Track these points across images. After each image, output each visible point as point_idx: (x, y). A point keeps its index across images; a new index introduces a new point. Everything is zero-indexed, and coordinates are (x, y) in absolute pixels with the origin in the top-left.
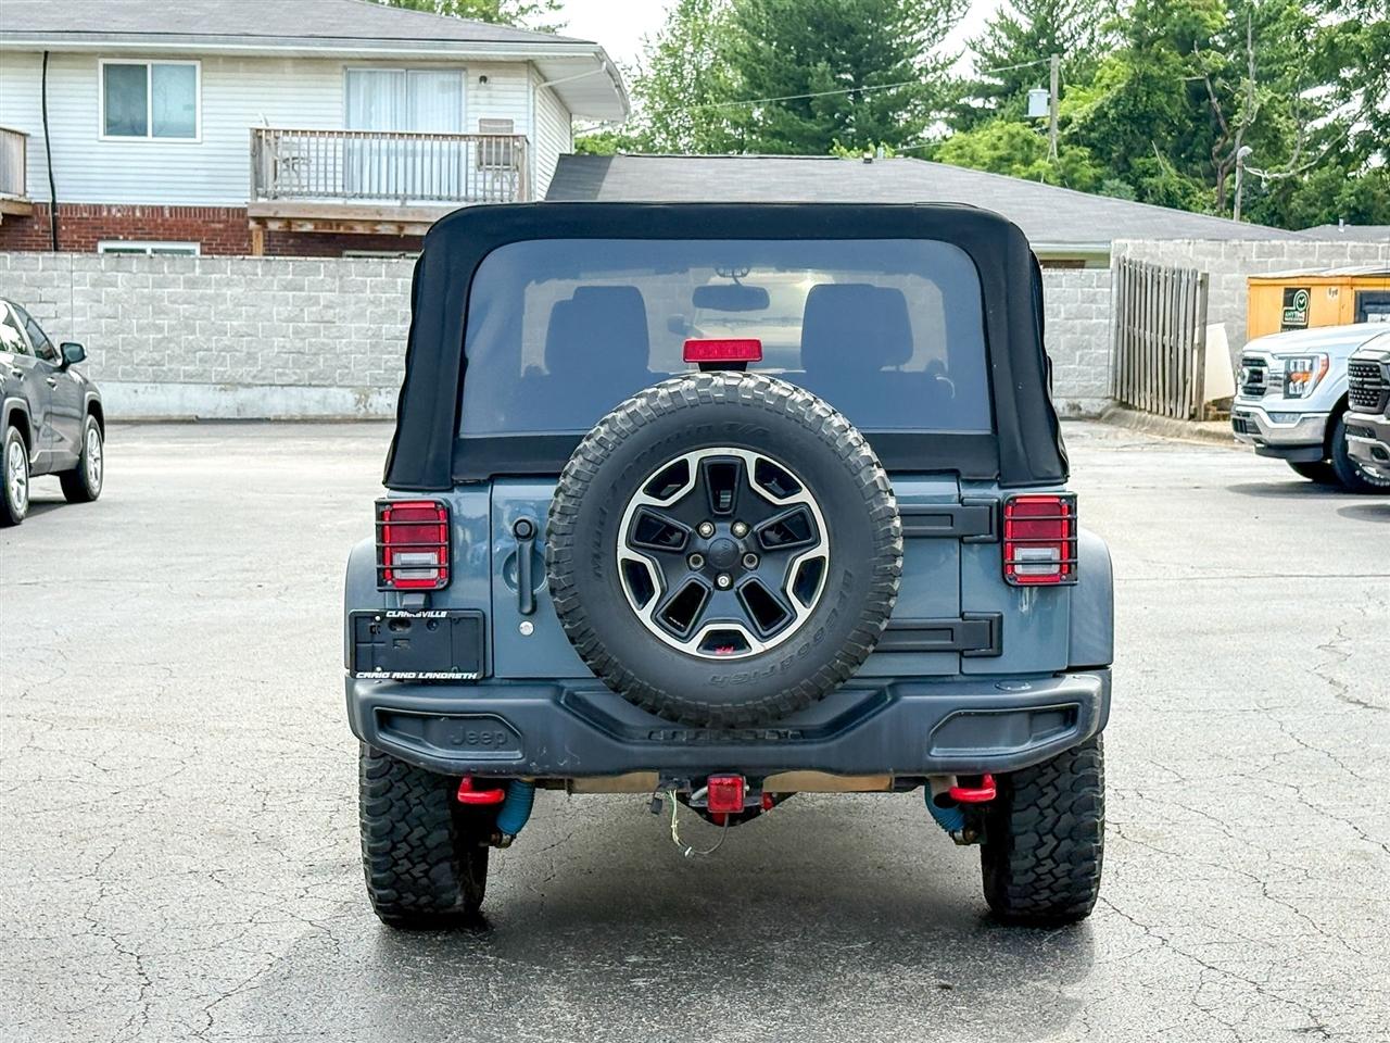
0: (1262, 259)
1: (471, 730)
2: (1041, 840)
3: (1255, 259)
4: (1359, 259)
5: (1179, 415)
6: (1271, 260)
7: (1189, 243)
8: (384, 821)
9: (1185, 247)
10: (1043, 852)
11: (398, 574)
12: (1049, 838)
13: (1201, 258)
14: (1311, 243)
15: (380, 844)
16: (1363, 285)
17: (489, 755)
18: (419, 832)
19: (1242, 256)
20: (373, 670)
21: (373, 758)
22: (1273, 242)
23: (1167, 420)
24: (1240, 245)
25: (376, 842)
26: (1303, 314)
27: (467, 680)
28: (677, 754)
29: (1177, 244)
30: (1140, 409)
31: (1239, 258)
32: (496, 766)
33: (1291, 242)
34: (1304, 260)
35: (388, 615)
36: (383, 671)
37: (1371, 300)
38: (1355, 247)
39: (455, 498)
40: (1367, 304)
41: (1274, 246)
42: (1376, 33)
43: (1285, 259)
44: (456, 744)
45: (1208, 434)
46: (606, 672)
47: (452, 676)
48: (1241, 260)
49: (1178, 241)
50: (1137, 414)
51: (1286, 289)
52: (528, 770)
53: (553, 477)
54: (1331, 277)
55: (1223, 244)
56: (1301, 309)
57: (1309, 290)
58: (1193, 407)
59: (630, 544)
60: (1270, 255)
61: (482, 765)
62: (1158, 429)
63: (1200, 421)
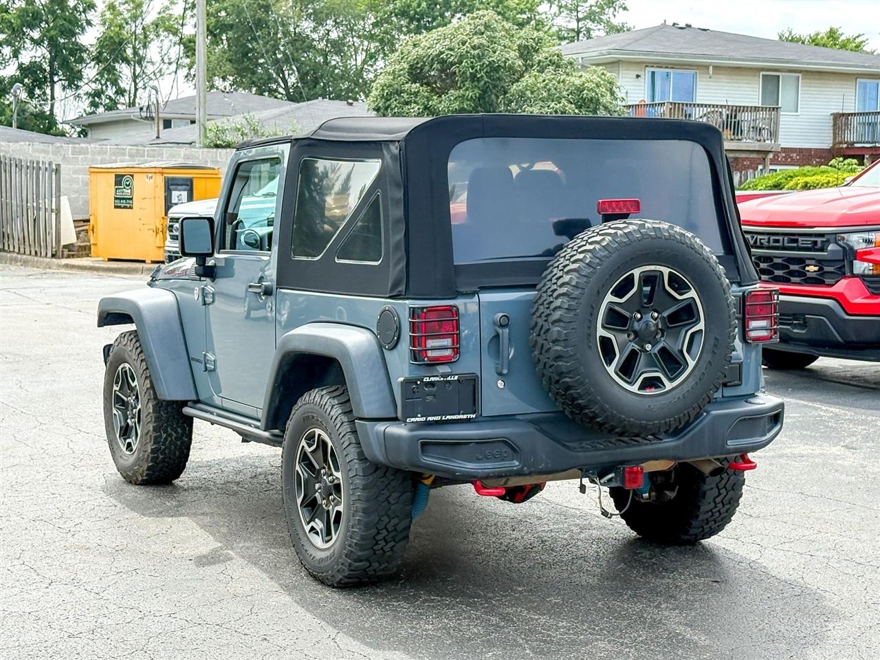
0: (75, 156)
1: (487, 450)
2: (719, 492)
3: (70, 156)
4: (134, 157)
5: (43, 254)
6: (80, 156)
7: (29, 145)
8: (374, 517)
9: (26, 147)
10: (718, 500)
11: (430, 354)
12: (723, 492)
13: (37, 154)
14: (104, 147)
15: (370, 532)
16: (168, 173)
17: (500, 465)
18: (395, 521)
19: (63, 153)
20: (416, 417)
21: (365, 476)
22: (82, 145)
23: (36, 259)
24: (61, 147)
25: (367, 531)
26: (129, 191)
27: (470, 419)
28: (601, 455)
29: (21, 145)
30: (10, 252)
31: (61, 155)
32: (504, 472)
33: (92, 145)
34: (102, 156)
35: (424, 380)
36: (421, 417)
37: (173, 183)
38: (131, 149)
39: (459, 303)
40: (172, 185)
41: (82, 148)
42: (21, 14)
43: (89, 156)
44: (479, 460)
45: (73, 267)
46: (591, 407)
47: (461, 417)
48: (62, 156)
49: (22, 143)
50: (9, 255)
51: (116, 175)
52: (522, 473)
53: (532, 287)
54: (147, 168)
55: (51, 145)
56: (128, 188)
57: (132, 176)
58: (54, 250)
59: (603, 327)
60: (80, 153)
61: (497, 472)
62: (30, 264)
63: (59, 258)
